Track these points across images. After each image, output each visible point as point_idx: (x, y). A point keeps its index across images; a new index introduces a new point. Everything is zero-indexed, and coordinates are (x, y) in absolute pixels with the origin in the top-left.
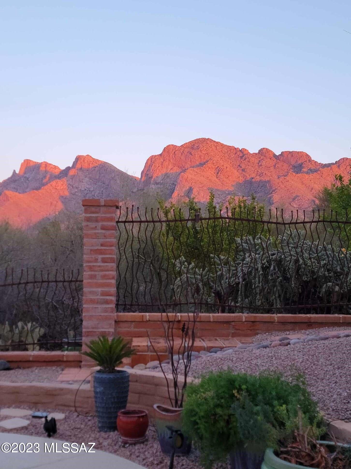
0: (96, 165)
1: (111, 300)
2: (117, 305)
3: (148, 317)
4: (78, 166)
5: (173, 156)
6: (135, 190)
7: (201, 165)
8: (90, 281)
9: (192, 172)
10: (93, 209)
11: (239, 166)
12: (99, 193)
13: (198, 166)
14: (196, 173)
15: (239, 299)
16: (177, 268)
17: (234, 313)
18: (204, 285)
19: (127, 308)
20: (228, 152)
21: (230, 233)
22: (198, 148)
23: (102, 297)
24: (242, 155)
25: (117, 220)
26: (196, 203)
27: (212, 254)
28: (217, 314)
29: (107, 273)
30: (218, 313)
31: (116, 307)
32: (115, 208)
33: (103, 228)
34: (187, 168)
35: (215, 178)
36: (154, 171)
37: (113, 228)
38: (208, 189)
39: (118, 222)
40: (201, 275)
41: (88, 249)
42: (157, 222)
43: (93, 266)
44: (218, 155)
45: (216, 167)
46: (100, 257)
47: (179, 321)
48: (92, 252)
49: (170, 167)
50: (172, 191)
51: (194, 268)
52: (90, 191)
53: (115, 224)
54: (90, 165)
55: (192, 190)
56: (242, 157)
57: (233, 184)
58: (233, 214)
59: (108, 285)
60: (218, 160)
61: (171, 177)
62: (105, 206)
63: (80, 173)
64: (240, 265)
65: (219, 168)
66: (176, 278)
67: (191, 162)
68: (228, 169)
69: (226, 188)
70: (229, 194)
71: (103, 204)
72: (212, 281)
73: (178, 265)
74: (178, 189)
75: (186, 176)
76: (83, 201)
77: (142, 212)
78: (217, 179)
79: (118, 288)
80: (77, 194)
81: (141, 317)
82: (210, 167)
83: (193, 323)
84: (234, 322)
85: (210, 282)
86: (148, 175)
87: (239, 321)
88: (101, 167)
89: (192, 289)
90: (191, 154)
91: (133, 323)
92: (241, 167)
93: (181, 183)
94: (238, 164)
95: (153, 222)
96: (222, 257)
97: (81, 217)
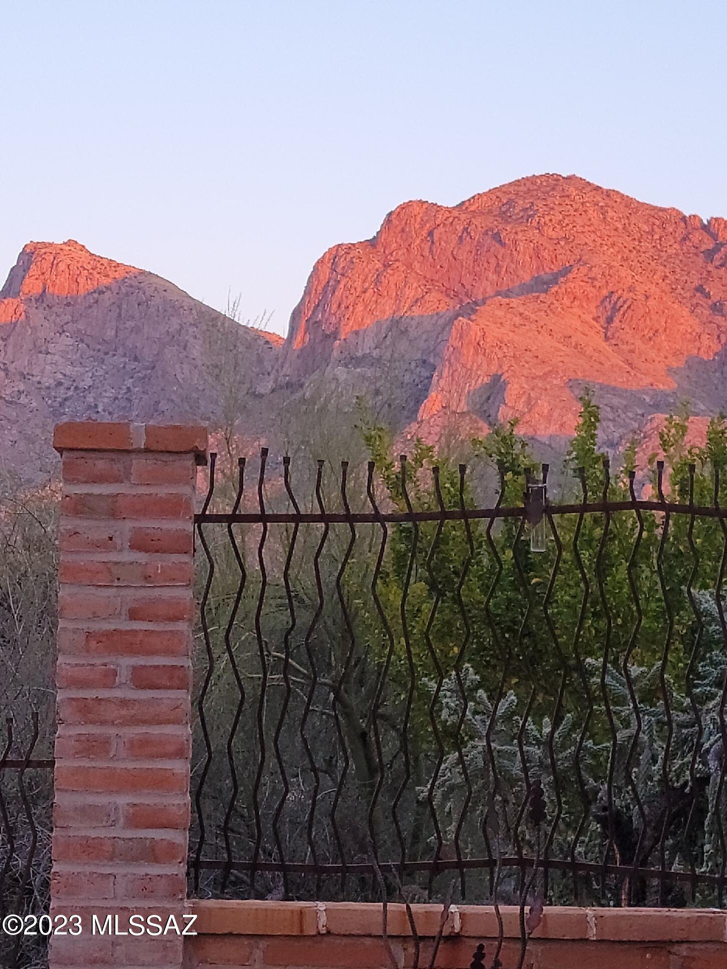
0: (105, 281)
1: (172, 845)
2: (194, 865)
3: (323, 920)
4: (31, 286)
5: (423, 250)
6: (265, 387)
7: (542, 285)
8: (86, 763)
9: (500, 313)
10: (101, 464)
11: (700, 289)
12: (116, 398)
13: (526, 289)
14: (517, 320)
15: (707, 847)
16: (444, 714)
17: (681, 904)
18: (559, 785)
19: (233, 878)
20: (651, 233)
21: (670, 566)
22: (527, 215)
23: (129, 834)
24: (711, 246)
25: (199, 511)
26: (524, 445)
27: (590, 654)
28: (611, 911)
29: (155, 731)
30: (618, 905)
31: (188, 874)
32: (189, 461)
33: (139, 544)
34: (480, 297)
35: (598, 341)
36: (343, 306)
37: (183, 545)
38: (571, 384)
39: (201, 519)
40: (548, 744)
41: (75, 631)
42: (364, 518)
43: (98, 700)
44: (613, 245)
45: (605, 292)
46: (126, 663)
47: (455, 939)
48: (93, 644)
49: (410, 294)
50: (420, 394)
51: (514, 713)
52: (76, 388)
53: (190, 527)
54: (82, 280)
55: (503, 389)
56: (710, 254)
57: (675, 365)
58: (686, 486)
59: (161, 782)
60: (611, 268)
61: (412, 333)
62: (147, 450)
63: (38, 316)
64: (711, 705)
65: (615, 298)
66: (441, 755)
67: (497, 271)
68: (651, 303)
69: (646, 381)
70: (656, 407)
71: (141, 443)
72: (591, 769)
73: (450, 701)
74: (442, 383)
75: (475, 331)
76: (59, 430)
77: (303, 476)
78: (605, 345)
79: (197, 796)
80: (23, 400)
81: (296, 917)
82: (579, 293)
83: (519, 946)
84: (685, 946)
85: (583, 773)
86: (318, 323)
87: (707, 942)
88: (123, 290)
89: (505, 801)
90: (497, 237)
91: (263, 944)
92: (708, 296)
93: (456, 359)
94: (696, 283)
95: (350, 519)
96: (635, 670)
97: (41, 499)
